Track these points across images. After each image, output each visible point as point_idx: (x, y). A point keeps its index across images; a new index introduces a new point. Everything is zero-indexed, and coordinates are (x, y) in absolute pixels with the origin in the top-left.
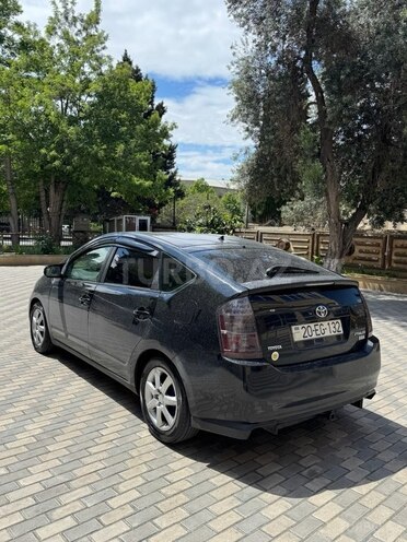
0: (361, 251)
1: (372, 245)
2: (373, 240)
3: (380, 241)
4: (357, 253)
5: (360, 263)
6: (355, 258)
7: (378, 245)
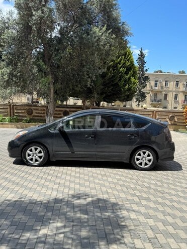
0: (36, 113)
1: (41, 110)
2: (41, 108)
3: (45, 108)
4: (34, 114)
5: (36, 118)
6: (34, 116)
7: (44, 110)
